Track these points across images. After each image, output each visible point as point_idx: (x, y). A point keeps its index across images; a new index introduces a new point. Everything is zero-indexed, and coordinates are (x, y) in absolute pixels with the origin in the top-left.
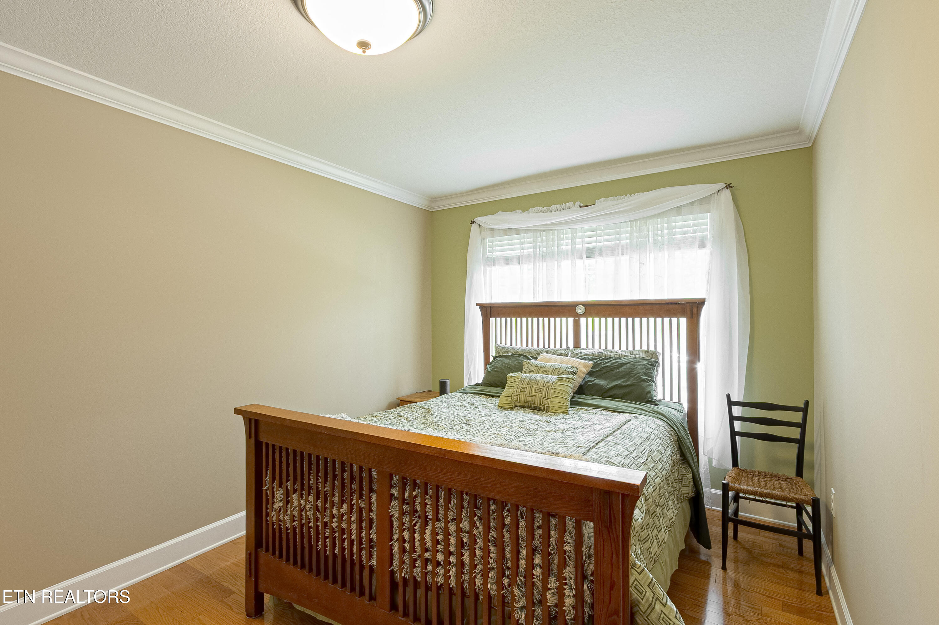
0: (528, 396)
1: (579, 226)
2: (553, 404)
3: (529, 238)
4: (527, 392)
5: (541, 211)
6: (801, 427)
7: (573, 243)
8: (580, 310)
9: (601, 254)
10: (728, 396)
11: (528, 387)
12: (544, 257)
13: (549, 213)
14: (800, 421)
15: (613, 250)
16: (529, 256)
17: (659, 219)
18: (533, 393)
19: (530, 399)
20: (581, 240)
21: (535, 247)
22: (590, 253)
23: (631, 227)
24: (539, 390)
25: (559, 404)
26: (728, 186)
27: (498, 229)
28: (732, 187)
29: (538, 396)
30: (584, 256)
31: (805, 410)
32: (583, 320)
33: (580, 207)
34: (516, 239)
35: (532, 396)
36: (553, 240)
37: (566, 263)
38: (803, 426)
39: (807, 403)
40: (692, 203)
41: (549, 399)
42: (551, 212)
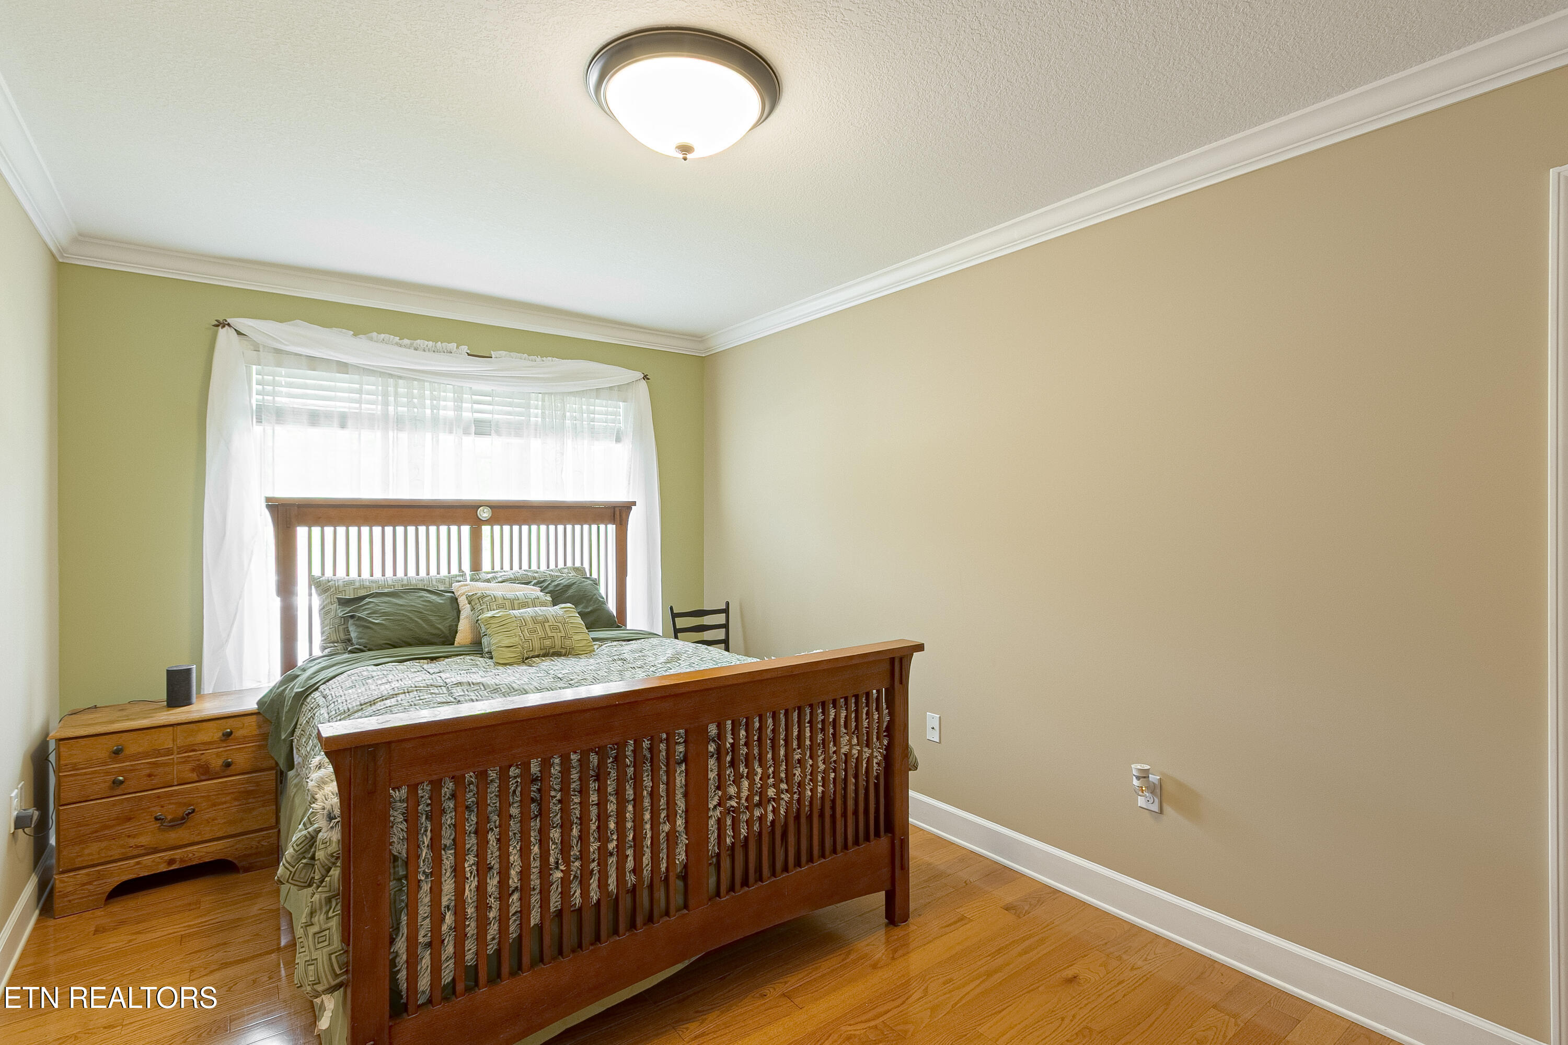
0: (544, 638)
1: (466, 385)
2: (578, 643)
3: (372, 385)
4: (540, 634)
5: (397, 344)
6: (725, 628)
7: (458, 409)
8: (484, 513)
9: (498, 433)
10: (671, 608)
11: (539, 627)
12: (399, 423)
13: (412, 351)
14: (724, 622)
15: (517, 430)
16: (372, 418)
17: (584, 399)
18: (550, 634)
19: (548, 643)
20: (470, 405)
21: (386, 404)
22: (481, 428)
23: (543, 401)
24: (554, 628)
25: (585, 642)
26: (645, 377)
27: (296, 354)
28: (648, 379)
29: (557, 635)
30: (473, 429)
31: (726, 611)
32: (486, 529)
33: (469, 355)
34: (343, 381)
35: (550, 638)
36: (422, 397)
37: (447, 440)
38: (726, 626)
39: (728, 604)
40: (611, 388)
41: (570, 638)
42: (416, 349)
